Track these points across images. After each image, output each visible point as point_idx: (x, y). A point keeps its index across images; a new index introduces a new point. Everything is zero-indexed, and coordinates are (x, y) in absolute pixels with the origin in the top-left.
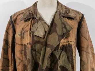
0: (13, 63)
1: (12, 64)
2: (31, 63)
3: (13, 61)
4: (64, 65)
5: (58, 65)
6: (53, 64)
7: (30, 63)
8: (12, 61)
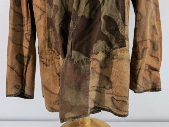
0: (30, 19)
1: (28, 20)
2: (59, 12)
3: (30, 16)
4: (111, 15)
5: (101, 13)
6: (94, 12)
7: (57, 11)
8: (28, 15)
